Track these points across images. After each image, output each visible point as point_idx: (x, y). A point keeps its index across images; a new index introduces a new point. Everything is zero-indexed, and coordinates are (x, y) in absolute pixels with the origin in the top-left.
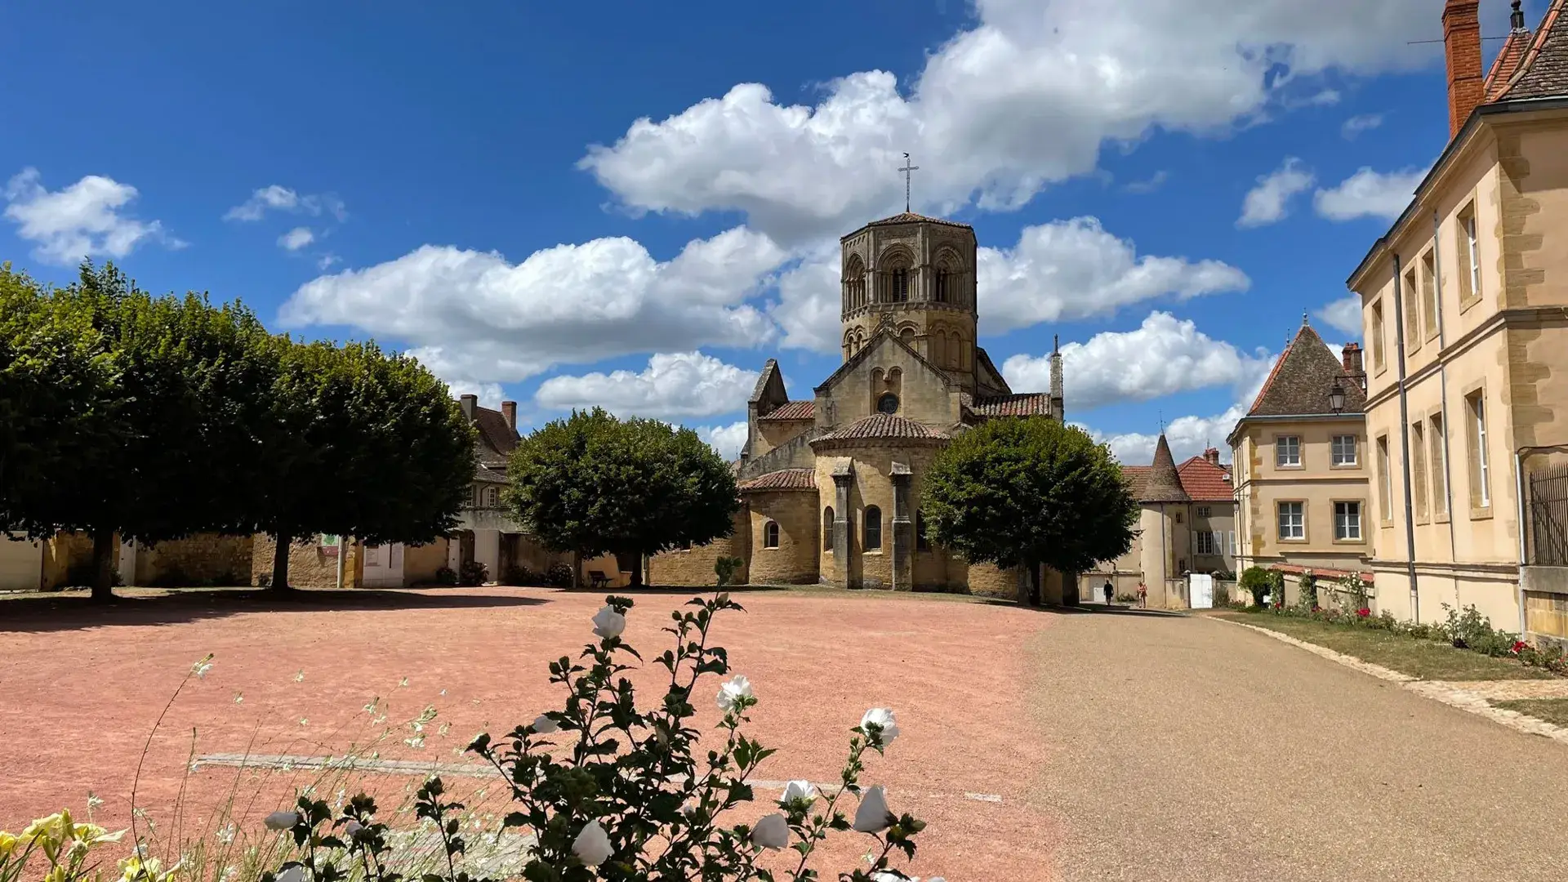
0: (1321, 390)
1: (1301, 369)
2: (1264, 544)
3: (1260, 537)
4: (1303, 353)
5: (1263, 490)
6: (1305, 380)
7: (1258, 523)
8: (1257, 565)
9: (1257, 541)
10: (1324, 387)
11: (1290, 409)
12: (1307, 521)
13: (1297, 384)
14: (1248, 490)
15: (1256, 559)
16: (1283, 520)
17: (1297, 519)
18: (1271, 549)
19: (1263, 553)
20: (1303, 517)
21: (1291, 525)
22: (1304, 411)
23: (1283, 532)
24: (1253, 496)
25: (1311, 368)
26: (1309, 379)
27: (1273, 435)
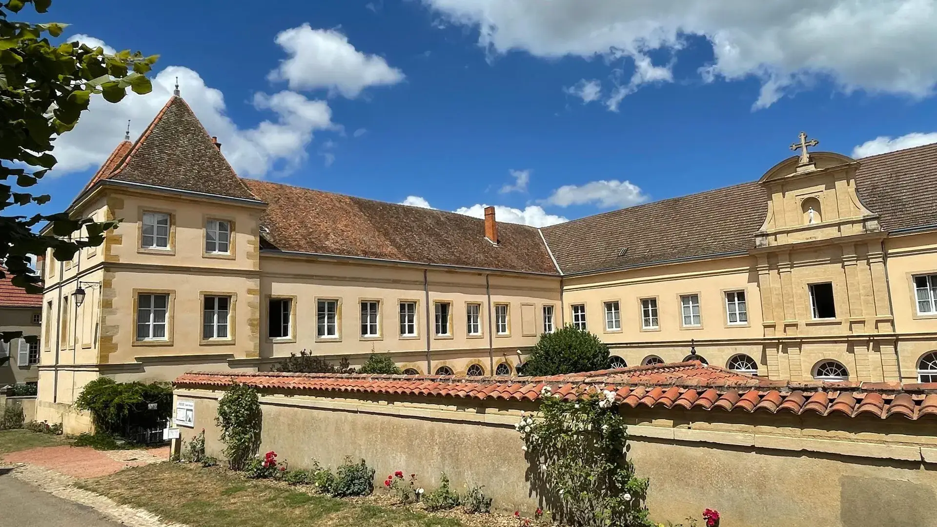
0: (196, 167)
1: (173, 140)
2: (114, 348)
3: (110, 338)
4: (175, 124)
5: (120, 278)
6: (178, 153)
7: (111, 320)
8: (104, 376)
9: (106, 342)
10: (198, 165)
11: (162, 180)
12: (172, 317)
13: (169, 155)
14: (99, 276)
15: (103, 368)
16: (142, 317)
17: (160, 316)
18: (125, 354)
19: (114, 359)
20: (167, 315)
21: (151, 323)
22: (178, 185)
23: (141, 331)
24: (106, 285)
25: (183, 141)
26: (181, 152)
27: (139, 207)
